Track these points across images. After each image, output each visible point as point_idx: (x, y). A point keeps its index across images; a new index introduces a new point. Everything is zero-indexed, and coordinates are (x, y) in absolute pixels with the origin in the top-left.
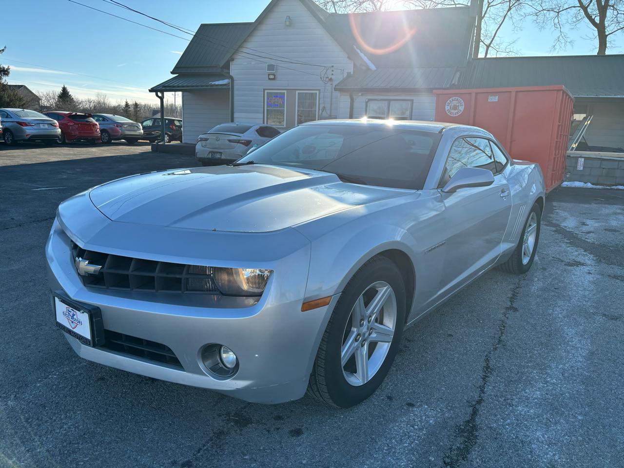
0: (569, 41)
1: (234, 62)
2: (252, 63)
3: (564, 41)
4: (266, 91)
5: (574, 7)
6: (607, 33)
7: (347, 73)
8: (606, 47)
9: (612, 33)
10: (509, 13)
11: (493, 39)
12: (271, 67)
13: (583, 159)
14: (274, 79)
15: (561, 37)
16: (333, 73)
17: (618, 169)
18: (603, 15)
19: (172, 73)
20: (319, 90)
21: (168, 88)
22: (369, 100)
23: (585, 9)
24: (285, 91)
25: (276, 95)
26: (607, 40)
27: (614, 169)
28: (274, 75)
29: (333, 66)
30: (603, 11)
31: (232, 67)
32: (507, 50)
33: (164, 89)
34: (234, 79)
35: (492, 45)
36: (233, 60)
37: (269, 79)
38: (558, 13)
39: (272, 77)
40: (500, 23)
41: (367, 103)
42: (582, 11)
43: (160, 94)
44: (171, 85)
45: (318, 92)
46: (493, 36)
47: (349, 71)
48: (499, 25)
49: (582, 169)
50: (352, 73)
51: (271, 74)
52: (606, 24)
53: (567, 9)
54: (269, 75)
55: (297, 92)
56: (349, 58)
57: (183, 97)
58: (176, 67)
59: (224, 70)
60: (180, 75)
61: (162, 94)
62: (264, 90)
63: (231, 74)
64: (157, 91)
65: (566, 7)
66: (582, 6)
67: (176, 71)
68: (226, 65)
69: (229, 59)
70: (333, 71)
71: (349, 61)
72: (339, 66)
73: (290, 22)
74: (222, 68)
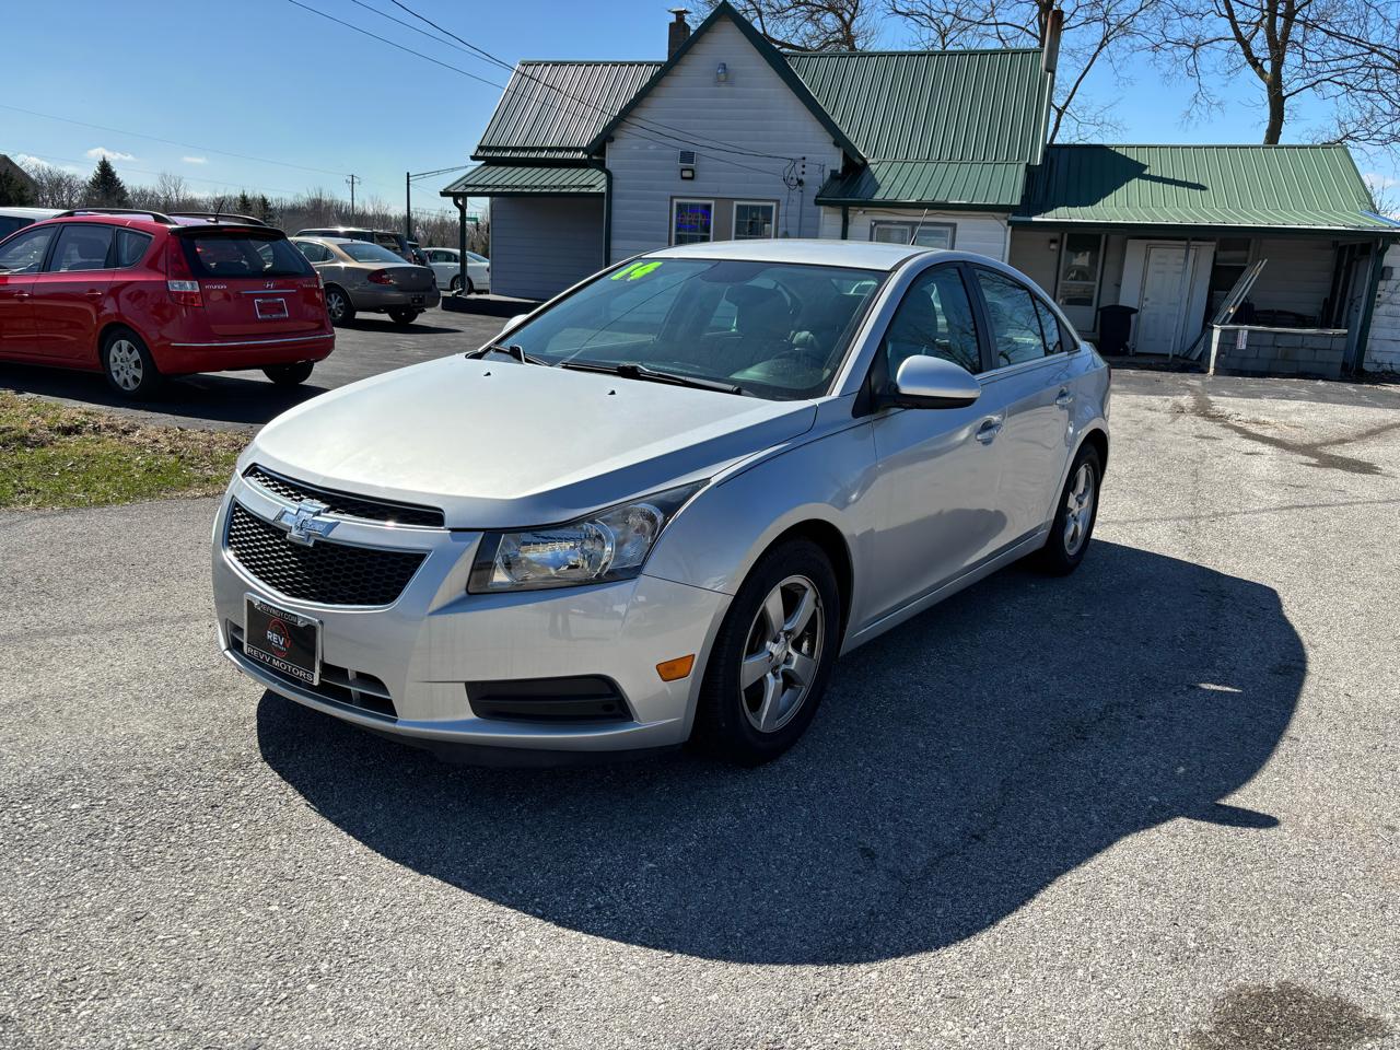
0: (1215, 101)
1: (617, 144)
2: (651, 147)
4: (675, 201)
5: (1226, 39)
6: (1284, 93)
7: (832, 171)
8: (1282, 120)
9: (1293, 94)
10: (1104, 50)
11: (1070, 98)
12: (687, 157)
13: (1246, 332)
14: (692, 178)
15: (1200, 95)
16: (804, 170)
17: (1302, 347)
18: (1278, 63)
19: (474, 158)
20: (778, 201)
21: (473, 190)
22: (878, 222)
23: (1245, 44)
24: (713, 202)
25: (693, 208)
26: (1285, 106)
28: (693, 172)
29: (804, 158)
30: (1278, 48)
31: (609, 154)
32: (1099, 120)
33: (470, 190)
34: (614, 176)
35: (1068, 109)
36: (612, 139)
37: (683, 178)
38: (1195, 48)
39: (687, 174)
40: (1086, 67)
41: (872, 228)
42: (1239, 46)
43: (460, 201)
45: (774, 204)
46: (1071, 90)
47: (835, 168)
48: (1082, 72)
49: (1244, 347)
50: (840, 172)
51: (687, 170)
52: (1285, 77)
53: (1211, 41)
54: (682, 170)
55: (736, 203)
56: (836, 144)
57: (492, 206)
58: (481, 148)
59: (595, 158)
60: (491, 162)
61: (465, 202)
62: (672, 198)
63: (607, 167)
64: (456, 196)
65: (1210, 36)
66: (1239, 37)
67: (480, 154)
68: (599, 150)
69: (608, 138)
70: (804, 166)
71: (835, 150)
72: (816, 159)
73: (725, 74)
74: (589, 155)
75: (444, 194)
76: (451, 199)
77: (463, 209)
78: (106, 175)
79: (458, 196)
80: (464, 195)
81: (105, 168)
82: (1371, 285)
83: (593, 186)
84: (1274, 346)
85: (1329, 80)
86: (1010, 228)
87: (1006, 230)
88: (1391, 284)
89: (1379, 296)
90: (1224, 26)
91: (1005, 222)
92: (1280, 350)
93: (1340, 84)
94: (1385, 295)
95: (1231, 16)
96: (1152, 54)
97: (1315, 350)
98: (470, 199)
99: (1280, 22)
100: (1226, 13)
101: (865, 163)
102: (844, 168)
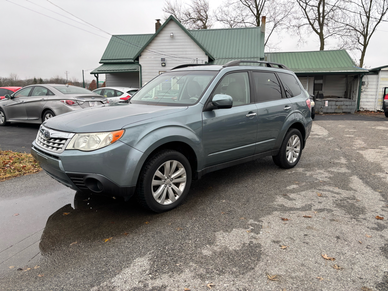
0: (305, 41)
1: (142, 57)
3: (302, 42)
5: (307, 24)
6: (324, 38)
7: (205, 62)
8: (324, 44)
9: (326, 38)
10: (275, 28)
11: (267, 41)
12: (163, 60)
13: (327, 101)
14: (165, 66)
15: (301, 40)
16: (197, 62)
17: (343, 105)
18: (321, 29)
19: (100, 63)
21: (100, 72)
23: (312, 25)
26: (324, 41)
27: (342, 105)
29: (197, 59)
30: (321, 25)
31: (140, 60)
32: (275, 47)
34: (142, 66)
35: (266, 44)
37: (162, 66)
38: (299, 27)
39: (164, 65)
42: (310, 26)
46: (267, 39)
47: (206, 61)
48: (269, 34)
49: (327, 106)
50: (208, 62)
52: (324, 33)
53: (303, 25)
54: (162, 64)
56: (206, 54)
57: (106, 76)
58: (102, 60)
59: (136, 61)
60: (105, 64)
61: (98, 75)
62: (159, 71)
63: (140, 63)
64: (95, 74)
65: (302, 24)
66: (310, 23)
67: (102, 61)
68: (137, 59)
69: (139, 55)
70: (197, 61)
71: (206, 56)
72: (201, 59)
73: (173, 36)
74: (134, 60)
75: (91, 73)
76: (94, 75)
77: (97, 78)
79: (96, 74)
80: (98, 74)
82: (359, 86)
83: (136, 69)
84: (335, 105)
85: (335, 33)
88: (365, 86)
89: (362, 90)
90: (306, 21)
92: (337, 106)
93: (339, 34)
94: (363, 90)
95: (308, 18)
96: (287, 30)
97: (347, 106)
98: (99, 74)
99: (321, 19)
100: (306, 17)
101: (214, 59)
102: (209, 61)
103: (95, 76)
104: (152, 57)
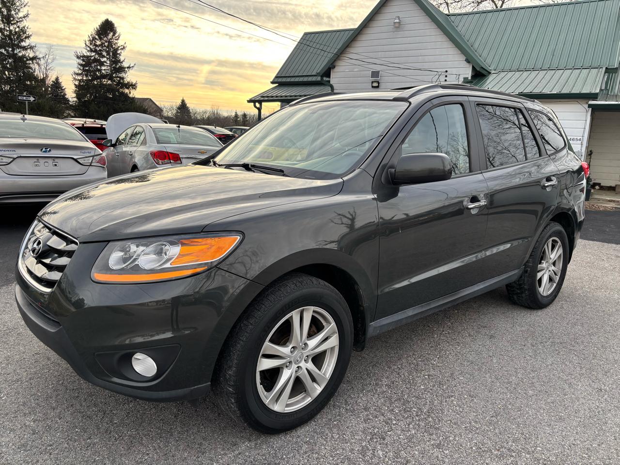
1: (336, 69)
7: (464, 78)
12: (375, 74)
14: (378, 87)
16: (446, 79)
19: (273, 83)
21: (266, 99)
28: (379, 83)
29: (446, 71)
31: (332, 75)
34: (334, 88)
36: (334, 67)
37: (373, 87)
39: (375, 84)
43: (258, 105)
44: (269, 95)
47: (466, 77)
50: (470, 78)
51: (375, 82)
54: (372, 82)
56: (468, 61)
58: (276, 77)
59: (325, 78)
60: (281, 85)
63: (331, 83)
64: (255, 102)
67: (276, 81)
68: (327, 73)
69: (331, 66)
70: (446, 76)
71: (467, 65)
72: (454, 71)
73: (399, 23)
74: (322, 77)
75: (249, 101)
76: (253, 104)
77: (259, 109)
78: (183, 107)
79: (257, 102)
80: (260, 102)
81: (183, 101)
86: (591, 109)
87: (587, 112)
91: (586, 106)
101: (490, 73)
102: (472, 77)
103: (255, 106)
104: (356, 70)
